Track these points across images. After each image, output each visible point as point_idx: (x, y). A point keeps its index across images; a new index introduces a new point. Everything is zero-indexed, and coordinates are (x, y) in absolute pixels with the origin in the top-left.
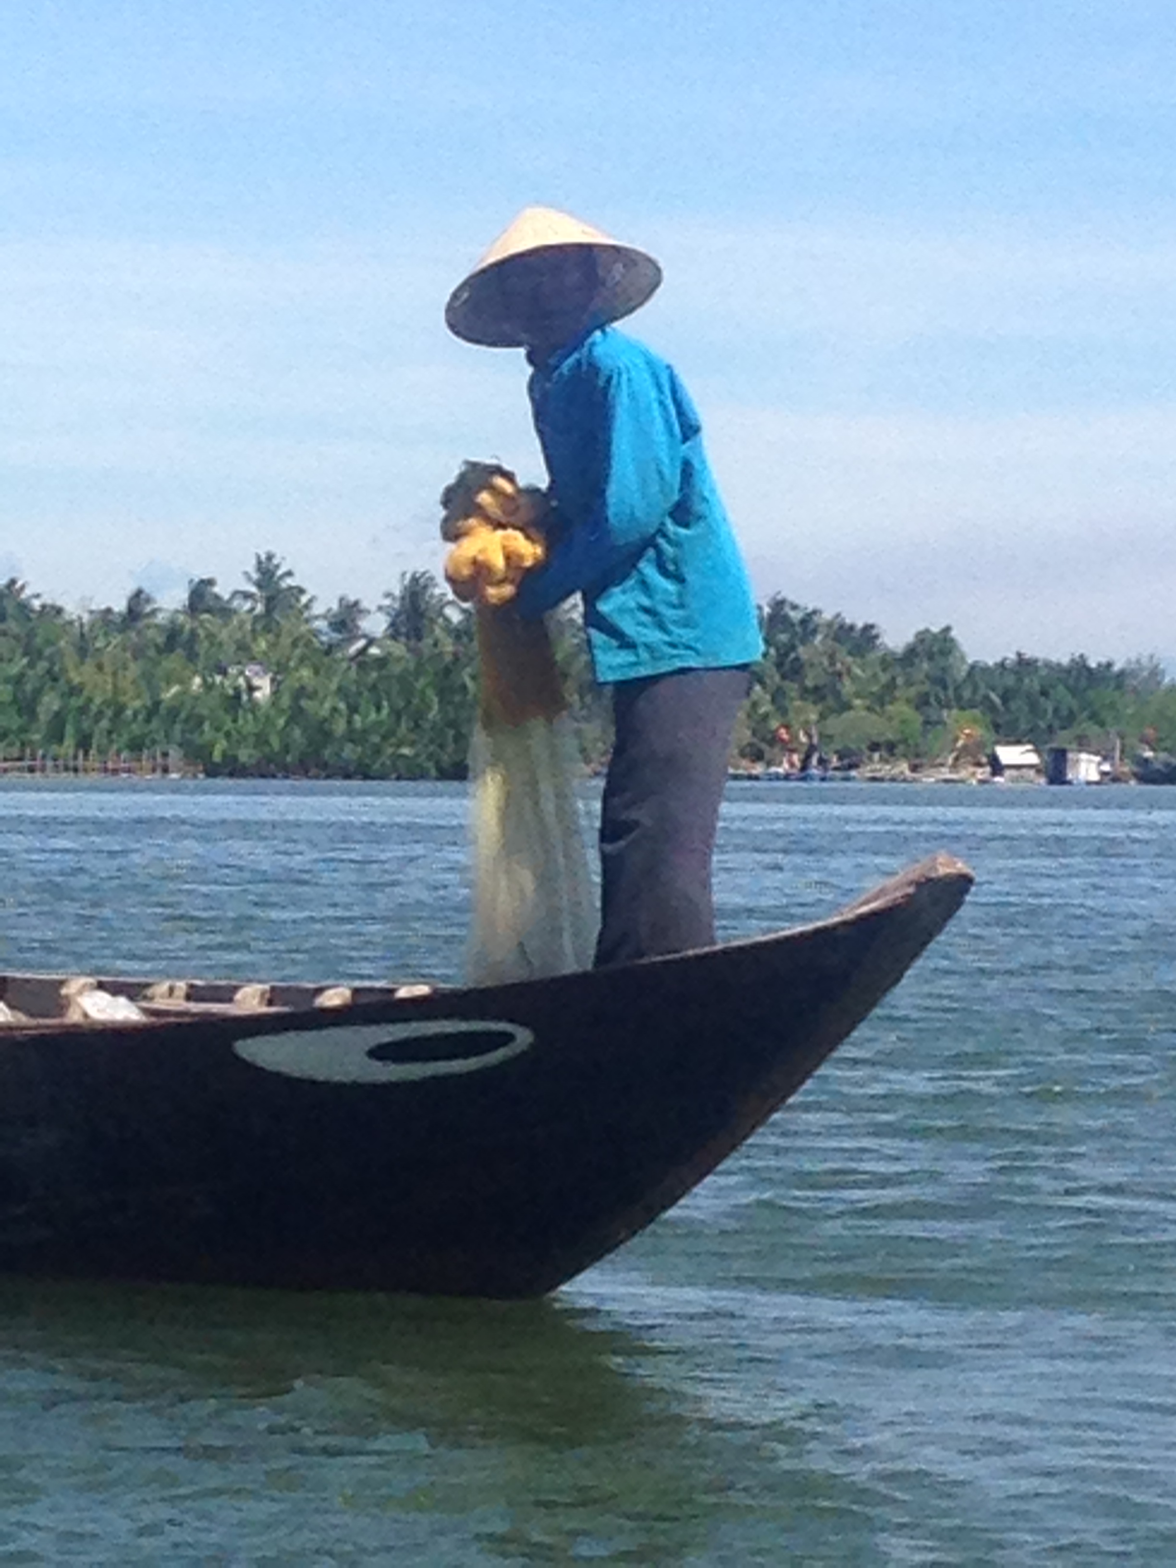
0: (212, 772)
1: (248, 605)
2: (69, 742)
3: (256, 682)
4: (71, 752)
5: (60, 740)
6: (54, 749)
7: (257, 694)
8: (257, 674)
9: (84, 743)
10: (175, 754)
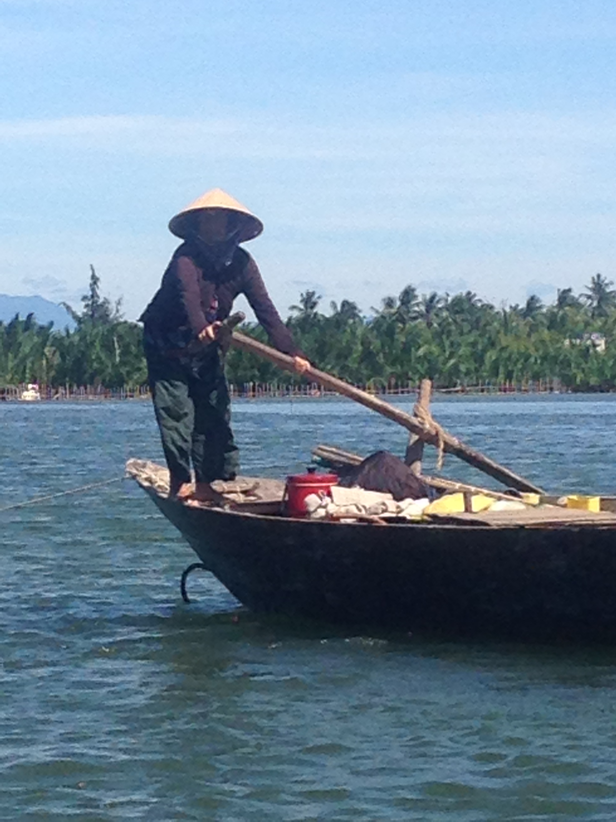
0: (575, 391)
1: (589, 302)
2: (501, 376)
3: (597, 342)
4: (503, 381)
5: (497, 375)
6: (493, 380)
7: (598, 349)
8: (597, 338)
9: (509, 376)
10: (556, 380)
